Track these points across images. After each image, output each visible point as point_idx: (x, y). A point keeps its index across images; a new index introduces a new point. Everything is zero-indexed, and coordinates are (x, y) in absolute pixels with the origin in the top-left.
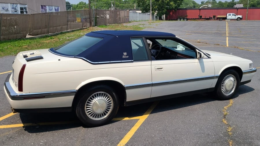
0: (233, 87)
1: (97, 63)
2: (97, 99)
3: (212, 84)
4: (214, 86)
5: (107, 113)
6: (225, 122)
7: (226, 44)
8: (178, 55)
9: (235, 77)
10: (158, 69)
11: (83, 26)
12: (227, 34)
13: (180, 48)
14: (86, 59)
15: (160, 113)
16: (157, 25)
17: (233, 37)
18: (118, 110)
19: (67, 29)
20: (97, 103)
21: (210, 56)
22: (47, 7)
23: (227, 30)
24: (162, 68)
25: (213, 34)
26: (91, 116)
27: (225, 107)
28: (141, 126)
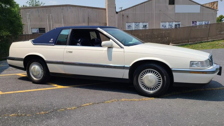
1: (35, 44)
2: (34, 66)
3: (123, 74)
14: (32, 42)
19: (208, 39)
20: (34, 69)
22: (198, 22)
24: (71, 52)
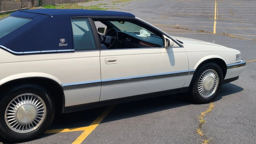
0: (214, 87)
1: (22, 53)
2: (22, 104)
3: (185, 82)
4: (187, 85)
5: (38, 122)
6: (200, 133)
7: (213, 31)
8: (141, 43)
9: (216, 73)
10: (110, 61)
11: (23, 6)
12: (215, 17)
13: (144, 34)
14: (5, 48)
15: (114, 122)
16: (123, 5)
17: (222, 21)
18: (53, 118)
20: (22, 109)
21: (182, 44)
23: (215, 12)
24: (115, 61)
25: (197, 17)
26: (15, 127)
27: (202, 114)
28: (85, 140)
